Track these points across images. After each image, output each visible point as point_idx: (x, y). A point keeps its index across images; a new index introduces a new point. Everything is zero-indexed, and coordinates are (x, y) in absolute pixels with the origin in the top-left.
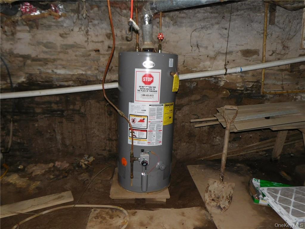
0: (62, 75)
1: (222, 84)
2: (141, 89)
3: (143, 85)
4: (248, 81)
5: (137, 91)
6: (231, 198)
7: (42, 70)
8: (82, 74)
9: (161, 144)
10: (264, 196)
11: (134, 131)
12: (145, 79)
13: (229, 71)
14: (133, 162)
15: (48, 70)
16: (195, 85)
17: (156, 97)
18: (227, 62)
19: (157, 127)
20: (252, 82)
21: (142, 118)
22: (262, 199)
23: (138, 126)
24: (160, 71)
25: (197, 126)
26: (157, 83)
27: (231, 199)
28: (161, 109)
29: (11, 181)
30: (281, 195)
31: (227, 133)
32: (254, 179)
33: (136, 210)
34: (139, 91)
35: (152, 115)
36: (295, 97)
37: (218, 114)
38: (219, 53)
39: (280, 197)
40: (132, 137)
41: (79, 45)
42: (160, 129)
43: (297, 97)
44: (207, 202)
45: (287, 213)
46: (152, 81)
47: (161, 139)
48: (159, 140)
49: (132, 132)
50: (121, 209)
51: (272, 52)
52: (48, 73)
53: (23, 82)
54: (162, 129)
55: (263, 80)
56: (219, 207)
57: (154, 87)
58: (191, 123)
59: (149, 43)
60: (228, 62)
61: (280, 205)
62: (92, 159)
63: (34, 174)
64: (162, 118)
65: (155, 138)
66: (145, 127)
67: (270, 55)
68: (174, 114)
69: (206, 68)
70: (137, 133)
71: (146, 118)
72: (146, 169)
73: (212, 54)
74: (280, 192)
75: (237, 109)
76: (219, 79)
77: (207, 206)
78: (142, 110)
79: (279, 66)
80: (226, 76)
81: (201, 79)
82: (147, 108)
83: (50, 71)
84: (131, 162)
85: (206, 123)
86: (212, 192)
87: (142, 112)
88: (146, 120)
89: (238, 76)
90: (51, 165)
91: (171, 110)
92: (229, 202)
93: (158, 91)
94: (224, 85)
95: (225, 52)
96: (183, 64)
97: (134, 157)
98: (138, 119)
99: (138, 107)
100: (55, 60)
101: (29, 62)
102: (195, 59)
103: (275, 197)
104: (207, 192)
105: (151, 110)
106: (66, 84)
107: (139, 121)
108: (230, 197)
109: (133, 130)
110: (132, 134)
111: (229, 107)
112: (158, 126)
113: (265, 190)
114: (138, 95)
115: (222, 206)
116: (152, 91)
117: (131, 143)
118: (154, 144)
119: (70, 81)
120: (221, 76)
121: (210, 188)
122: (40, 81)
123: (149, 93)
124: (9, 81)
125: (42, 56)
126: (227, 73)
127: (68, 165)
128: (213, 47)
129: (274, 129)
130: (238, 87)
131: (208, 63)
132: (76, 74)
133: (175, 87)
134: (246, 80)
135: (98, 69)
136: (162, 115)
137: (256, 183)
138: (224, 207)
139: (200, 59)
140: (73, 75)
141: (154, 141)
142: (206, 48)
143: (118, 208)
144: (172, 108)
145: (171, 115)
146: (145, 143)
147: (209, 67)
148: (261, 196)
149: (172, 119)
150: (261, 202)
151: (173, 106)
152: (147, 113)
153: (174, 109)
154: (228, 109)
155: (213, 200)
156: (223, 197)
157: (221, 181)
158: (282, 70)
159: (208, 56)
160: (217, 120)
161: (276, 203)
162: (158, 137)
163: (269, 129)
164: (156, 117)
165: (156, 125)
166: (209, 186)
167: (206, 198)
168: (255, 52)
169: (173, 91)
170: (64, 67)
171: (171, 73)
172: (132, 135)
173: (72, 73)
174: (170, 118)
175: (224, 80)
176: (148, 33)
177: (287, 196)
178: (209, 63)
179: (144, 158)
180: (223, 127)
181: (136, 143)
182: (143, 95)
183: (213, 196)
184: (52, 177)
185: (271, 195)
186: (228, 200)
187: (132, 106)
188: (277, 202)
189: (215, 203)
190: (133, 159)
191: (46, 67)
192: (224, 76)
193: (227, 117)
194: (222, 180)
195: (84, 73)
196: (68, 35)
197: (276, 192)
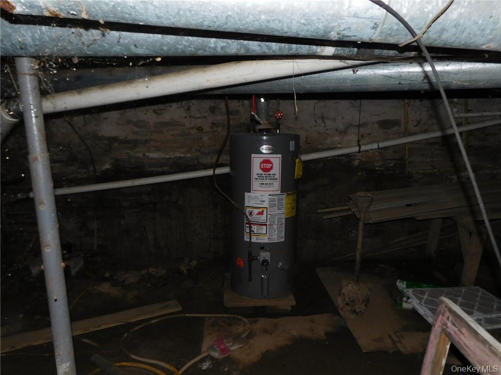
0: (156, 159)
1: (356, 163)
2: (258, 177)
3: (261, 172)
4: (388, 159)
5: (254, 179)
6: (368, 300)
7: (131, 154)
8: (180, 157)
9: (283, 240)
10: (408, 298)
11: (252, 225)
12: (264, 165)
13: (363, 148)
14: (251, 262)
15: (138, 153)
16: (322, 166)
17: (277, 185)
18: (360, 136)
19: (278, 220)
20: (394, 160)
21: (261, 210)
22: (406, 302)
23: (256, 220)
24: (280, 156)
25: (325, 217)
26: (277, 170)
27: (368, 302)
28: (282, 199)
29: (104, 291)
30: (428, 296)
31: (361, 224)
32: (398, 280)
33: (258, 319)
34: (257, 179)
35: (272, 206)
36: (450, 177)
37: (351, 202)
38: (350, 125)
39: (427, 299)
40: (250, 233)
41: (177, 122)
42: (282, 222)
43: (452, 177)
44: (340, 306)
45: (432, 315)
46: (272, 168)
47: (283, 234)
48: (281, 235)
49: (250, 227)
50: (239, 317)
51: (417, 123)
52: (139, 157)
53: (108, 169)
54: (284, 222)
55: (407, 157)
56: (354, 312)
57: (274, 174)
58: (318, 213)
59: (265, 122)
60: (362, 136)
61: (425, 306)
62: (194, 263)
63: (127, 283)
64: (284, 209)
65: (276, 233)
66: (264, 220)
67: (415, 126)
68: (297, 203)
69: (334, 144)
70: (255, 228)
71: (265, 210)
72: (266, 270)
73: (341, 127)
74: (427, 293)
75: (372, 196)
76: (352, 158)
77: (340, 311)
78: (260, 201)
79: (426, 140)
80: (360, 154)
81: (329, 158)
82: (266, 198)
83: (141, 155)
84: (249, 261)
85: (338, 213)
86: (346, 294)
87: (260, 203)
88: (265, 213)
89: (376, 153)
90: (144, 272)
91: (294, 200)
92: (365, 305)
93: (278, 179)
94: (358, 165)
95: (358, 124)
96: (306, 141)
97: (253, 255)
98: (256, 211)
99: (256, 198)
100: (147, 141)
101: (116, 145)
102: (320, 134)
103: (420, 299)
104: (339, 295)
105: (271, 200)
106: (160, 170)
107: (257, 214)
108: (366, 299)
109: (250, 224)
110: (250, 229)
111: (362, 194)
112: (280, 219)
113: (410, 292)
114: (255, 184)
115: (358, 310)
116: (271, 179)
117: (248, 240)
118: (275, 240)
119: (165, 166)
120: (355, 154)
121: (343, 291)
122: (129, 168)
123: (268, 181)
124: (91, 169)
125: (131, 137)
126: (361, 150)
127: (165, 271)
128: (343, 118)
129: (419, 219)
130: (377, 166)
131: (337, 138)
132: (173, 157)
133: (298, 172)
134: (386, 158)
135: (199, 151)
136: (284, 206)
137: (401, 285)
138: (360, 311)
139: (328, 134)
140: (169, 158)
141: (275, 237)
142: (334, 120)
143: (236, 316)
144: (295, 197)
145: (294, 205)
146: (265, 240)
147: (339, 143)
148: (405, 299)
149: (295, 210)
150: (405, 305)
151: (295, 195)
152: (266, 205)
153: (297, 198)
154: (362, 196)
155: (347, 304)
156: (359, 300)
157: (356, 281)
158: (431, 144)
159: (336, 130)
160: (350, 209)
161: (421, 305)
162: (280, 231)
163: (413, 218)
164: (276, 208)
165: (277, 217)
166: (342, 288)
167: (340, 302)
168: (396, 123)
169: (295, 178)
170: (158, 149)
171: (292, 157)
172: (250, 231)
173: (167, 157)
174: (293, 209)
175: (358, 158)
176: (263, 111)
177: (435, 298)
178: (339, 138)
179: (264, 256)
180: (356, 217)
181: (254, 240)
182: (261, 184)
183: (347, 300)
184: (149, 285)
185: (416, 297)
186: (365, 303)
187: (249, 197)
188: (423, 304)
189: (350, 308)
190: (251, 258)
191: (136, 150)
192: (358, 154)
193: (360, 205)
194: (358, 280)
195: (182, 155)
196: (163, 111)
197: (423, 293)
